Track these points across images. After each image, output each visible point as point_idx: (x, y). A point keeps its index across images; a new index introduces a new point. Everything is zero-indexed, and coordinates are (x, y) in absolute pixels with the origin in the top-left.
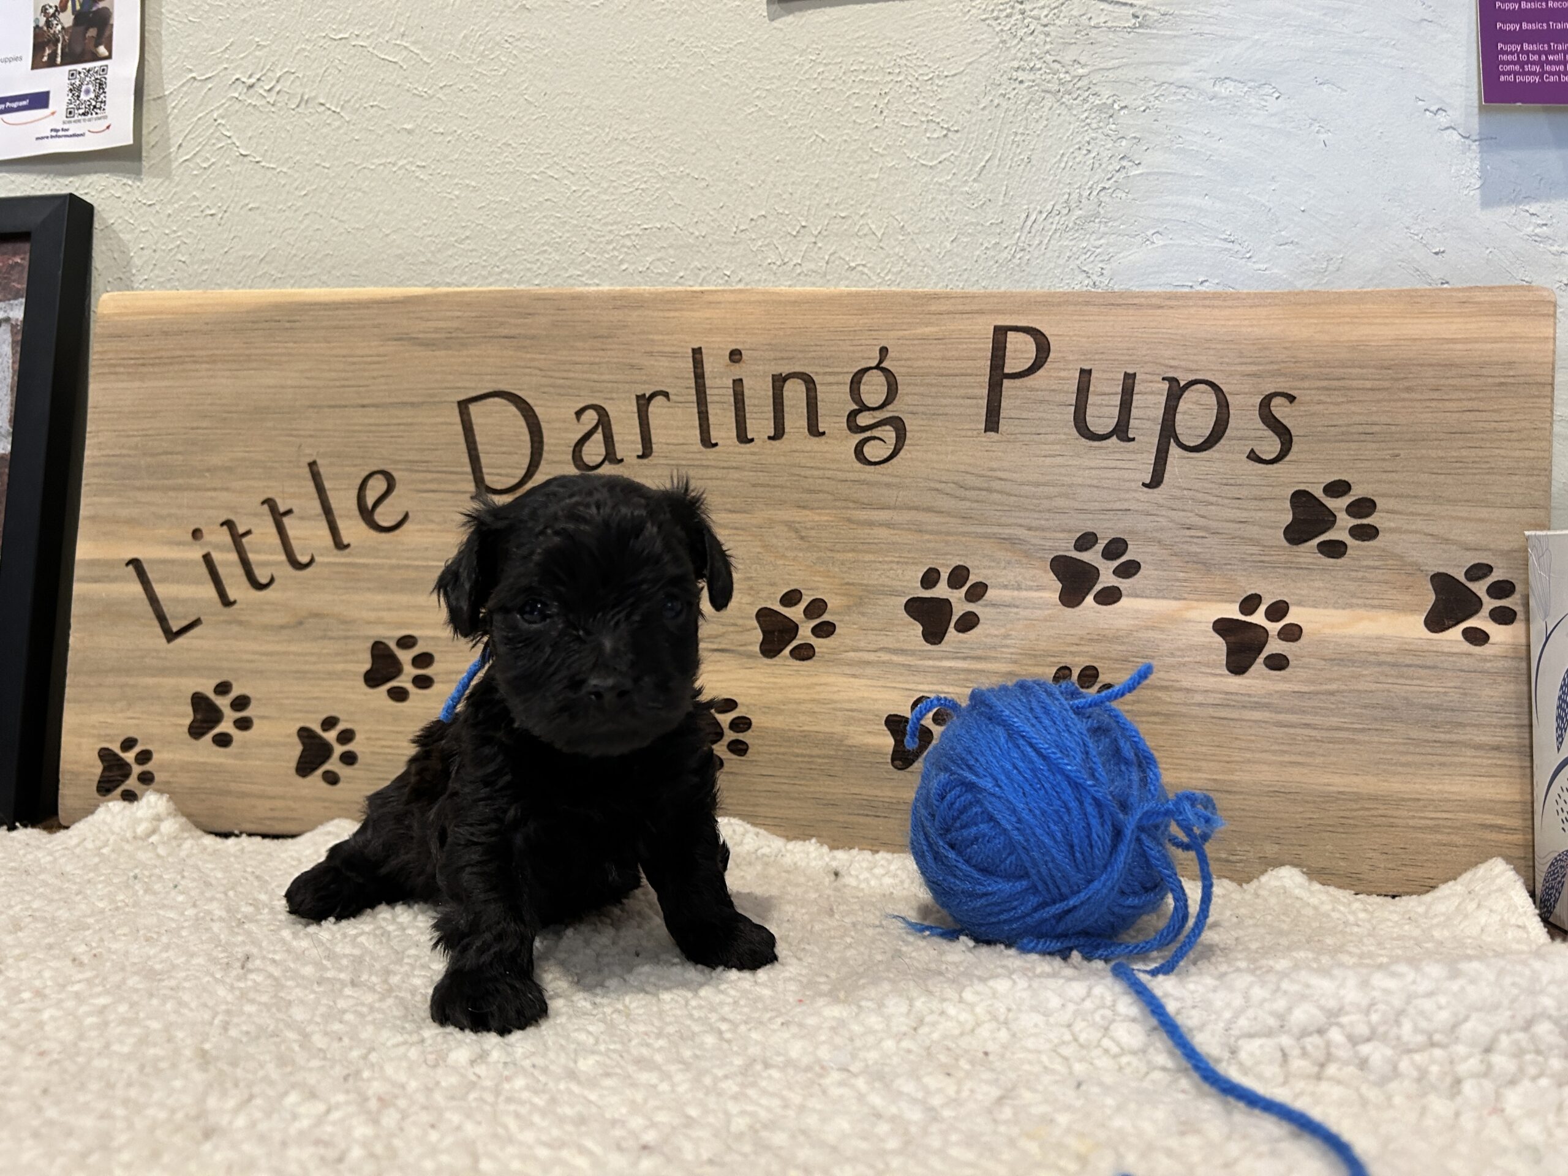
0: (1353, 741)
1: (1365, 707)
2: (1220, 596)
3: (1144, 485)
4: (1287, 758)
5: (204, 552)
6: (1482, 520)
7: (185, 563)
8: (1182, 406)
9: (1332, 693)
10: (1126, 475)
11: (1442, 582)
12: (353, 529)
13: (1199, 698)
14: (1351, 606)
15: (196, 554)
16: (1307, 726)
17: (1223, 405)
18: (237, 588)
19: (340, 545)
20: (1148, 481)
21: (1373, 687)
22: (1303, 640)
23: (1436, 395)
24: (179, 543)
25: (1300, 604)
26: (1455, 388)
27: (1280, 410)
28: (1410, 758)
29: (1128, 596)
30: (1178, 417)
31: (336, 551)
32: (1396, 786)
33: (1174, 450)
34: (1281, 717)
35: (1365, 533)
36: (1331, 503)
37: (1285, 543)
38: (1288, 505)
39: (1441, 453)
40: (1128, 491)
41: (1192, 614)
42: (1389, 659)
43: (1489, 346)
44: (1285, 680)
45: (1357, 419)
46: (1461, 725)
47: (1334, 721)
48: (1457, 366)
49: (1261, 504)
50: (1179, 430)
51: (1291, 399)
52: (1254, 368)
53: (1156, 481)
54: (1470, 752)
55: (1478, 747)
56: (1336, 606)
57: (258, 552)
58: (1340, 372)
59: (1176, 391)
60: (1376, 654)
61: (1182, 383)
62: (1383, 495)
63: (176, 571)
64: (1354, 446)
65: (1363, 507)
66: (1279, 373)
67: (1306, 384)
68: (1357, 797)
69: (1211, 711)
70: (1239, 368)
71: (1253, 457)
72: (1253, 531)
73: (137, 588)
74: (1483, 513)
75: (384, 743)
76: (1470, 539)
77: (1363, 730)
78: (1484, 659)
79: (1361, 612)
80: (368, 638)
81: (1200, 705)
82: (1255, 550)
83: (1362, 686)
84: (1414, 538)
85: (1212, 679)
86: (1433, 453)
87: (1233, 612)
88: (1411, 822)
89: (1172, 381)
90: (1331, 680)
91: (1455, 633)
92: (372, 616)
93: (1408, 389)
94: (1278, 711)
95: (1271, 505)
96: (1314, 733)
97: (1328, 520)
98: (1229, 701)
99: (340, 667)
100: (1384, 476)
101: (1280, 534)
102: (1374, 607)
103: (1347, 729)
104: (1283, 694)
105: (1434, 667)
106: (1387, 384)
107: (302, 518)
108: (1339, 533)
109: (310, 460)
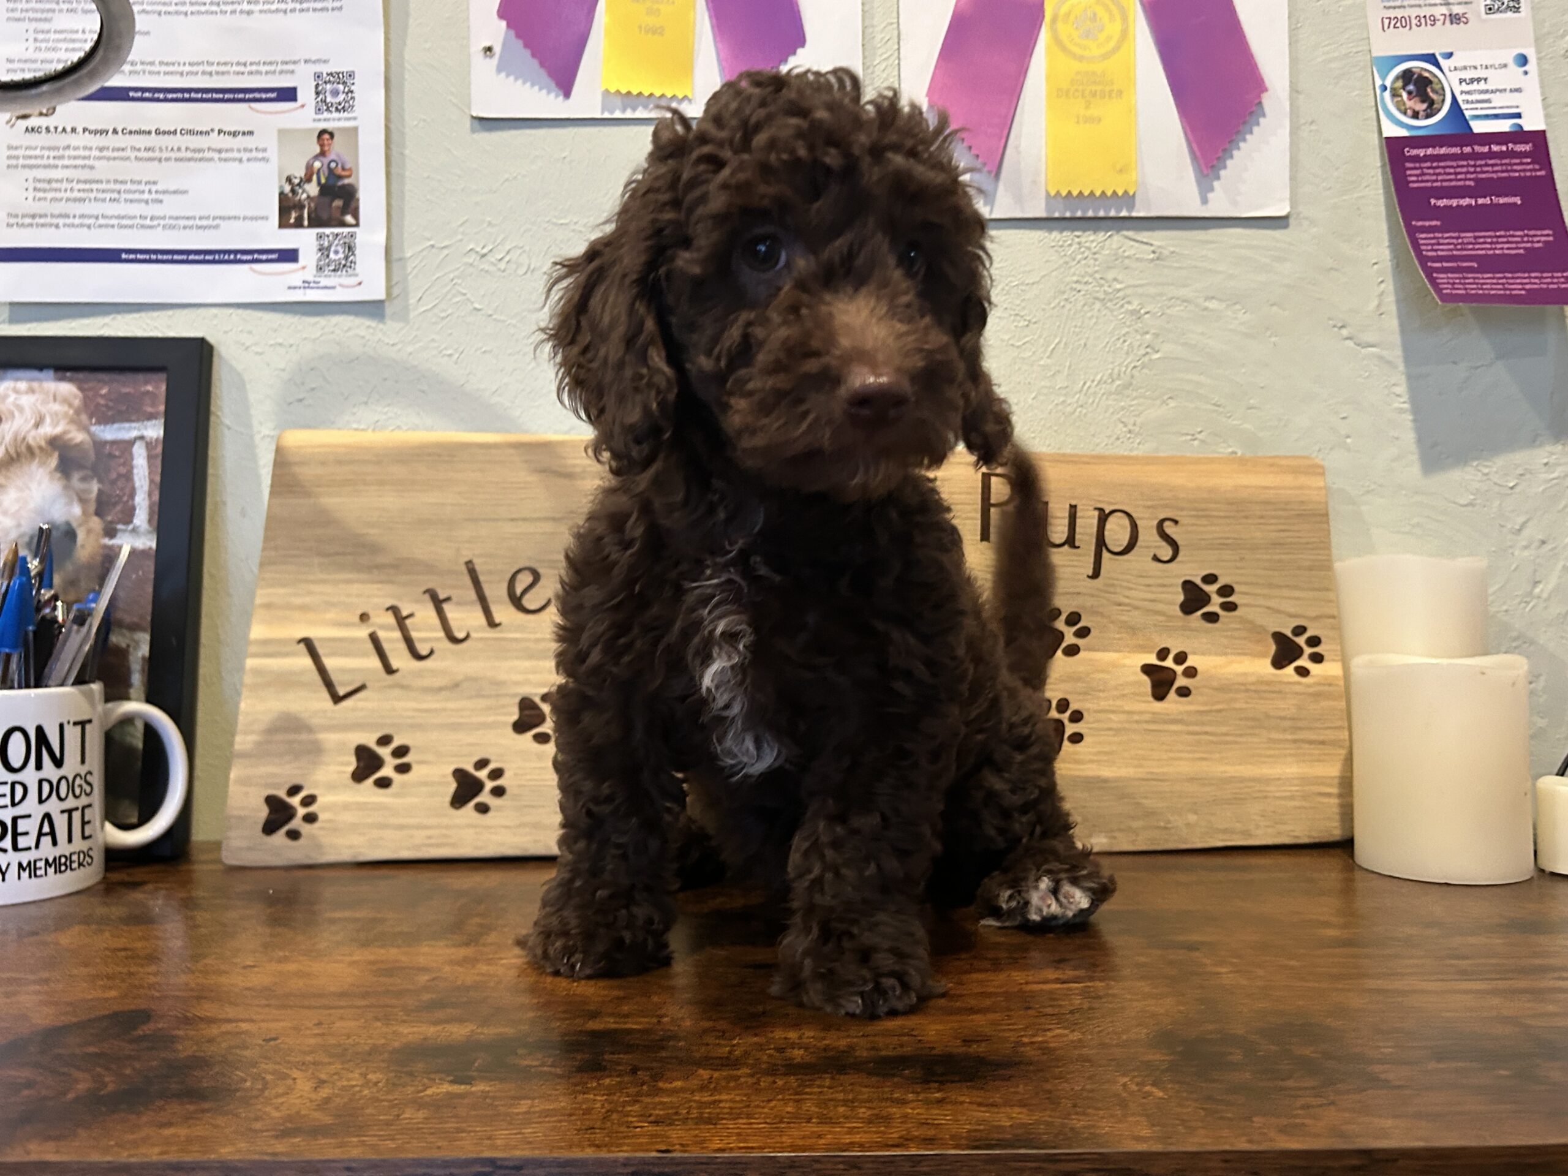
0: (1236, 743)
1: (1241, 719)
2: (1143, 649)
3: (1088, 577)
4: (1197, 755)
5: (370, 630)
6: (1297, 599)
7: (353, 640)
8: (1108, 526)
9: (1219, 711)
10: (1077, 570)
11: (1279, 637)
12: (504, 612)
13: (1136, 717)
14: (1226, 654)
15: (363, 632)
16: (1206, 733)
17: (1134, 527)
18: (400, 659)
19: (492, 624)
20: (1090, 574)
21: (1244, 706)
22: (1198, 677)
23: (1262, 521)
24: (347, 625)
25: (1194, 653)
26: (1273, 517)
27: (1169, 528)
28: (1272, 752)
29: (1085, 650)
30: (1106, 533)
31: (488, 629)
32: (1266, 771)
33: (1106, 555)
34: (1191, 728)
35: (1230, 607)
36: (1207, 588)
37: (1179, 613)
38: (1180, 590)
39: (1269, 557)
40: (1079, 580)
41: (1127, 662)
42: (1253, 688)
43: (1289, 492)
44: (1190, 703)
45: (1216, 535)
46: (1300, 729)
47: (1224, 729)
48: (1274, 503)
49: (1165, 589)
50: (1107, 541)
51: (1176, 522)
52: (1149, 503)
53: (1096, 574)
54: (1307, 746)
55: (1311, 742)
56: (1216, 654)
57: (418, 630)
58: (1203, 506)
59: (1103, 517)
60: (1243, 684)
61: (1107, 511)
62: (1237, 583)
63: (344, 647)
64: (1216, 552)
65: (1226, 591)
66: (1166, 506)
67: (1184, 513)
68: (1242, 780)
69: (1146, 726)
70: (1141, 503)
71: (1156, 559)
72: (1160, 607)
73: (307, 662)
74: (1297, 594)
75: (528, 777)
76: (1292, 610)
77: (1241, 735)
78: (1308, 686)
79: (1233, 657)
80: (515, 695)
81: (1137, 722)
82: (1161, 618)
83: (1237, 705)
84: (1259, 610)
85: (1143, 705)
86: (1265, 557)
87: (1152, 659)
88: (1278, 794)
89: (1101, 510)
90: (1218, 702)
91: (1290, 670)
92: (519, 678)
93: (1246, 517)
94: (1187, 724)
95: (1170, 589)
96: (1211, 738)
97: (1206, 599)
98: (1156, 719)
99: (491, 719)
100: (1239, 571)
101: (1178, 608)
102: (1240, 654)
103: (1232, 735)
104: (1188, 713)
105: (1280, 692)
106: (1232, 514)
107: (459, 604)
108: (1214, 607)
109: (467, 559)
